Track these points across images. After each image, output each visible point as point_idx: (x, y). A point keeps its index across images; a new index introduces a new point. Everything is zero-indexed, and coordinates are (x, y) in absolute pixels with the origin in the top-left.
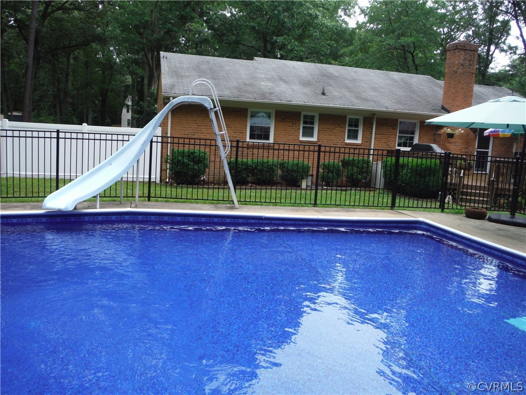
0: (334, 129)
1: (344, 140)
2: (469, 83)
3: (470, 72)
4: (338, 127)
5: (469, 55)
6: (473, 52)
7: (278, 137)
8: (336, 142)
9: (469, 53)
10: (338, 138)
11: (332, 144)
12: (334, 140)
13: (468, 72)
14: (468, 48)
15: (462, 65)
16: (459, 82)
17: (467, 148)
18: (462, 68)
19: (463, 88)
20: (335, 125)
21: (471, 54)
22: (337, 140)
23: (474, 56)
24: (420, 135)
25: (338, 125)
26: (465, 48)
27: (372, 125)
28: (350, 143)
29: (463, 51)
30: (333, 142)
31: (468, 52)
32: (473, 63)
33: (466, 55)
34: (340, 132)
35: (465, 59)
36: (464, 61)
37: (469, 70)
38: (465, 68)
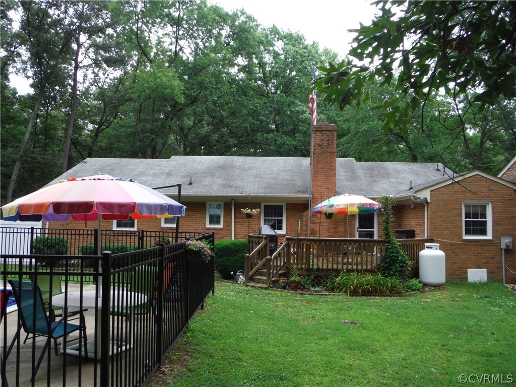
0: (193, 215)
1: (205, 226)
2: (330, 163)
3: (330, 152)
4: (198, 214)
5: (327, 136)
6: (331, 132)
7: (140, 225)
8: (197, 228)
9: (326, 134)
10: (199, 223)
11: (192, 230)
12: (194, 226)
13: (327, 152)
14: (325, 129)
15: (319, 146)
16: (318, 162)
17: (336, 228)
18: (320, 148)
19: (324, 168)
20: (195, 211)
21: (328, 134)
22: (197, 226)
23: (333, 136)
24: (287, 217)
25: (198, 211)
26: (320, 129)
27: (231, 210)
28: (210, 228)
29: (319, 132)
30: (193, 227)
31: (326, 132)
32: (332, 143)
33: (322, 136)
34: (200, 217)
35: (322, 140)
36: (321, 141)
37: (329, 150)
38: (324, 148)
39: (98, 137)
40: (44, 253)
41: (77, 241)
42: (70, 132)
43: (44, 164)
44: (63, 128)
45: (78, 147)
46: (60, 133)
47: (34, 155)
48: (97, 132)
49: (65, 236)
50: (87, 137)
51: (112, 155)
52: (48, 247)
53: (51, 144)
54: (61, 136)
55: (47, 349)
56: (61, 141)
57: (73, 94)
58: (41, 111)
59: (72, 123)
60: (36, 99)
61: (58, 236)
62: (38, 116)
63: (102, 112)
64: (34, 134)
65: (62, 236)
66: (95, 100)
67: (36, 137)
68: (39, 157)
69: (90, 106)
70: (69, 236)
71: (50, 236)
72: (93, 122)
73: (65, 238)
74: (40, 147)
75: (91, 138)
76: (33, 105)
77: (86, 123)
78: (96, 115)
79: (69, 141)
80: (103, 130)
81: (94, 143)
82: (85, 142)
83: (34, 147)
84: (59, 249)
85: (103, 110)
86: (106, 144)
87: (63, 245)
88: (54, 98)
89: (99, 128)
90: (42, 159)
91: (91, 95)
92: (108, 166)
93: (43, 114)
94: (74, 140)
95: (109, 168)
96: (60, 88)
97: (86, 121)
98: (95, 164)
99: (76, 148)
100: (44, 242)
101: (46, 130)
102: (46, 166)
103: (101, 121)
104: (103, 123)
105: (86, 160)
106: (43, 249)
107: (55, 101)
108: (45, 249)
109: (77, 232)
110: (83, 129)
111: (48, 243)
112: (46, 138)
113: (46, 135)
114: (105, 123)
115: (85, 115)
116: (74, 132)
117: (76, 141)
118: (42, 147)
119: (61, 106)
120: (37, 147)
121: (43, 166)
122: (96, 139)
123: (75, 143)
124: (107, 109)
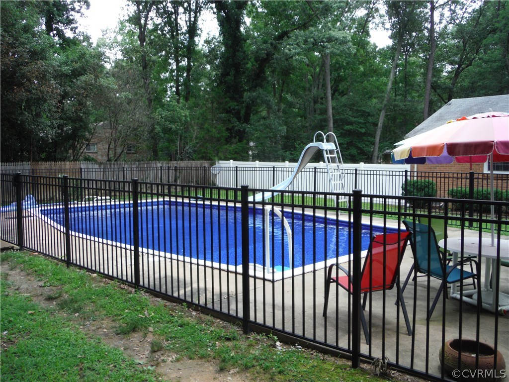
39: (458, 78)
40: (414, 195)
41: (447, 184)
42: (430, 75)
43: (407, 111)
44: (422, 73)
45: (438, 91)
46: (419, 79)
47: (397, 103)
48: (457, 73)
49: (434, 179)
50: (446, 79)
51: (476, 95)
52: (417, 189)
53: (411, 91)
54: (420, 82)
55: (442, 292)
56: (420, 86)
57: (431, 38)
58: (400, 60)
59: (431, 67)
60: (396, 49)
61: (427, 179)
62: (397, 66)
63: (461, 50)
64: (395, 82)
65: (431, 179)
66: (453, 39)
67: (397, 85)
68: (401, 104)
69: (448, 46)
70: (439, 179)
71: (419, 178)
72: (451, 63)
73: (434, 181)
74: (401, 94)
75: (451, 79)
76: (392, 55)
77: (444, 65)
78: (456, 54)
79: (429, 86)
80: (463, 69)
81: (454, 84)
82: (445, 84)
83: (396, 96)
84: (428, 192)
85: (463, 48)
86: (469, 83)
87: (433, 188)
88: (412, 45)
89: (458, 68)
90: (404, 105)
91: (448, 34)
92: (475, 105)
93: (401, 63)
94: (434, 84)
95: (476, 107)
96: (416, 34)
97: (444, 63)
98: (461, 105)
99: (435, 91)
100: (414, 185)
101: (406, 78)
102: (408, 112)
103: (461, 60)
104: (463, 62)
105: (450, 102)
106: (413, 192)
107: (413, 48)
108: (415, 191)
109: (443, 175)
110: (442, 71)
111: (417, 186)
112: (406, 85)
113: (406, 82)
114: (465, 62)
115: (444, 57)
116: (434, 76)
117: (435, 84)
118: (402, 95)
119: (418, 51)
120: (399, 95)
121: (405, 112)
122: (456, 80)
123: (435, 87)
124: (467, 46)
